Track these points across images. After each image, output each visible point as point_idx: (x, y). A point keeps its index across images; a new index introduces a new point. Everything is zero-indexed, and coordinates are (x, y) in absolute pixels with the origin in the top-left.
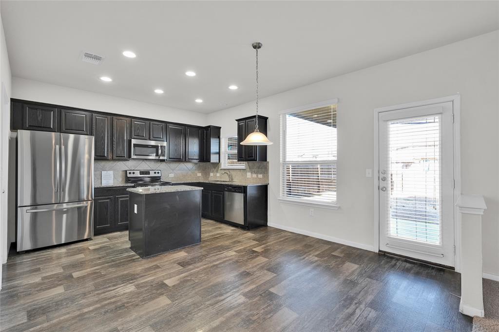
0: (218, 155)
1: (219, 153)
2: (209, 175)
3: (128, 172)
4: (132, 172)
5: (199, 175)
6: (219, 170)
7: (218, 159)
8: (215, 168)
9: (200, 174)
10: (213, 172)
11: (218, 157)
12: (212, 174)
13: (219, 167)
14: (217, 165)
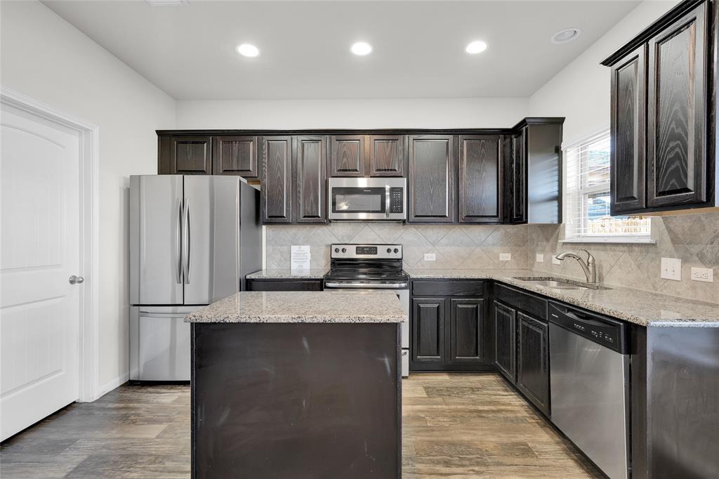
0: (556, 203)
1: (559, 198)
2: (534, 258)
3: (334, 247)
4: (340, 248)
5: (506, 257)
6: (559, 247)
7: (556, 213)
8: (548, 240)
9: (509, 255)
10: (542, 251)
11: (556, 209)
12: (540, 258)
13: (557, 239)
14: (552, 230)
